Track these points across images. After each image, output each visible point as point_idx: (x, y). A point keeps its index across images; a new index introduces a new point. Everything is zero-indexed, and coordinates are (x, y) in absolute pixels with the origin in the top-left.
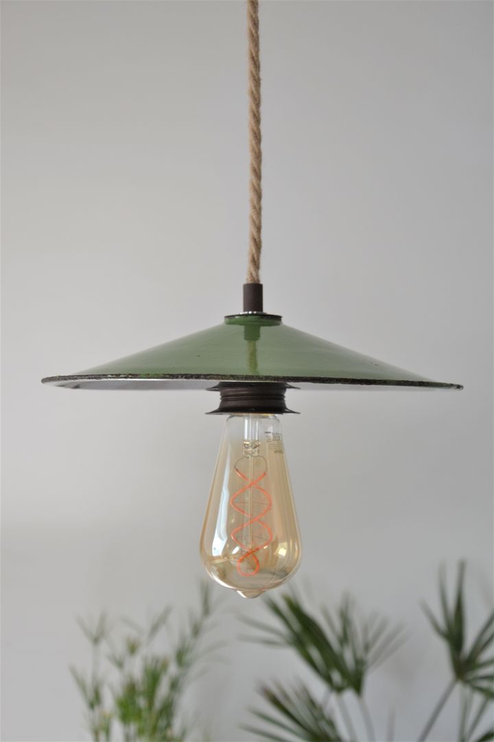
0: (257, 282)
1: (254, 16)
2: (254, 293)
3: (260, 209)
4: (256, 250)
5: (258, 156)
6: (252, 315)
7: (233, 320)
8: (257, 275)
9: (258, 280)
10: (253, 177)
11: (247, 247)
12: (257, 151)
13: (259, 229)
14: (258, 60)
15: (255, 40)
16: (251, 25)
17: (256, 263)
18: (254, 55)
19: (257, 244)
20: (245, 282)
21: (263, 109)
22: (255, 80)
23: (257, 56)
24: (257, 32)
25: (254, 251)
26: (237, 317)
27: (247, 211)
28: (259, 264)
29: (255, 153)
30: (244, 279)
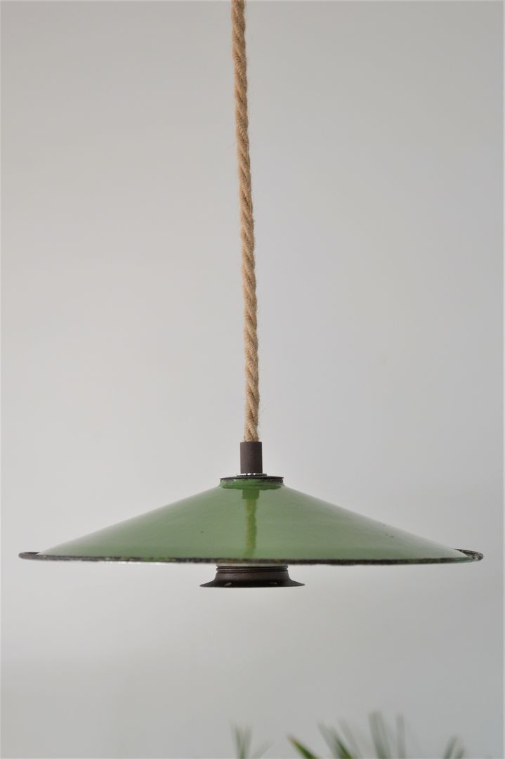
0: (255, 441)
1: (245, 155)
2: (253, 452)
3: (257, 360)
4: (254, 405)
5: (253, 303)
6: (252, 477)
7: (231, 483)
8: (256, 433)
9: (257, 438)
10: (248, 326)
11: (243, 401)
12: (252, 298)
13: (255, 380)
14: (250, 201)
15: (246, 179)
16: (242, 164)
17: (253, 418)
18: (246, 195)
19: (255, 397)
20: (242, 440)
21: (256, 252)
22: (248, 222)
23: (249, 196)
24: (248, 172)
25: (251, 405)
26: (235, 480)
27: (242, 362)
28: (257, 420)
29: (250, 300)
30: (241, 437)
